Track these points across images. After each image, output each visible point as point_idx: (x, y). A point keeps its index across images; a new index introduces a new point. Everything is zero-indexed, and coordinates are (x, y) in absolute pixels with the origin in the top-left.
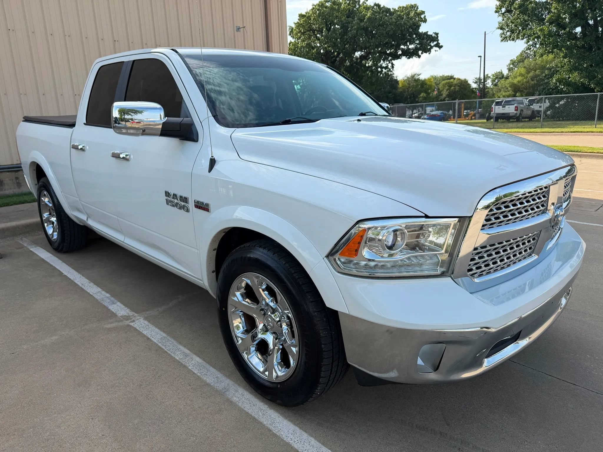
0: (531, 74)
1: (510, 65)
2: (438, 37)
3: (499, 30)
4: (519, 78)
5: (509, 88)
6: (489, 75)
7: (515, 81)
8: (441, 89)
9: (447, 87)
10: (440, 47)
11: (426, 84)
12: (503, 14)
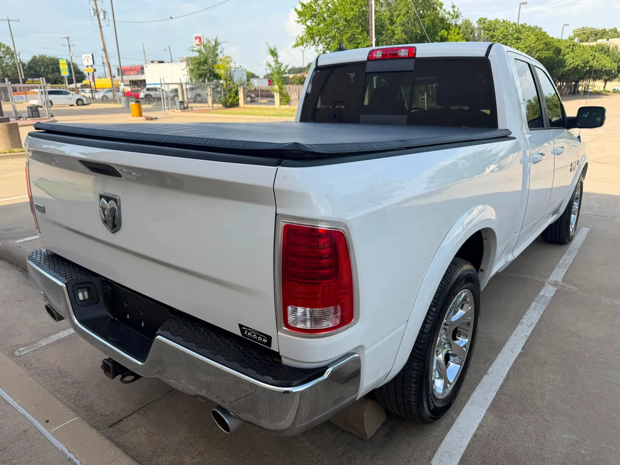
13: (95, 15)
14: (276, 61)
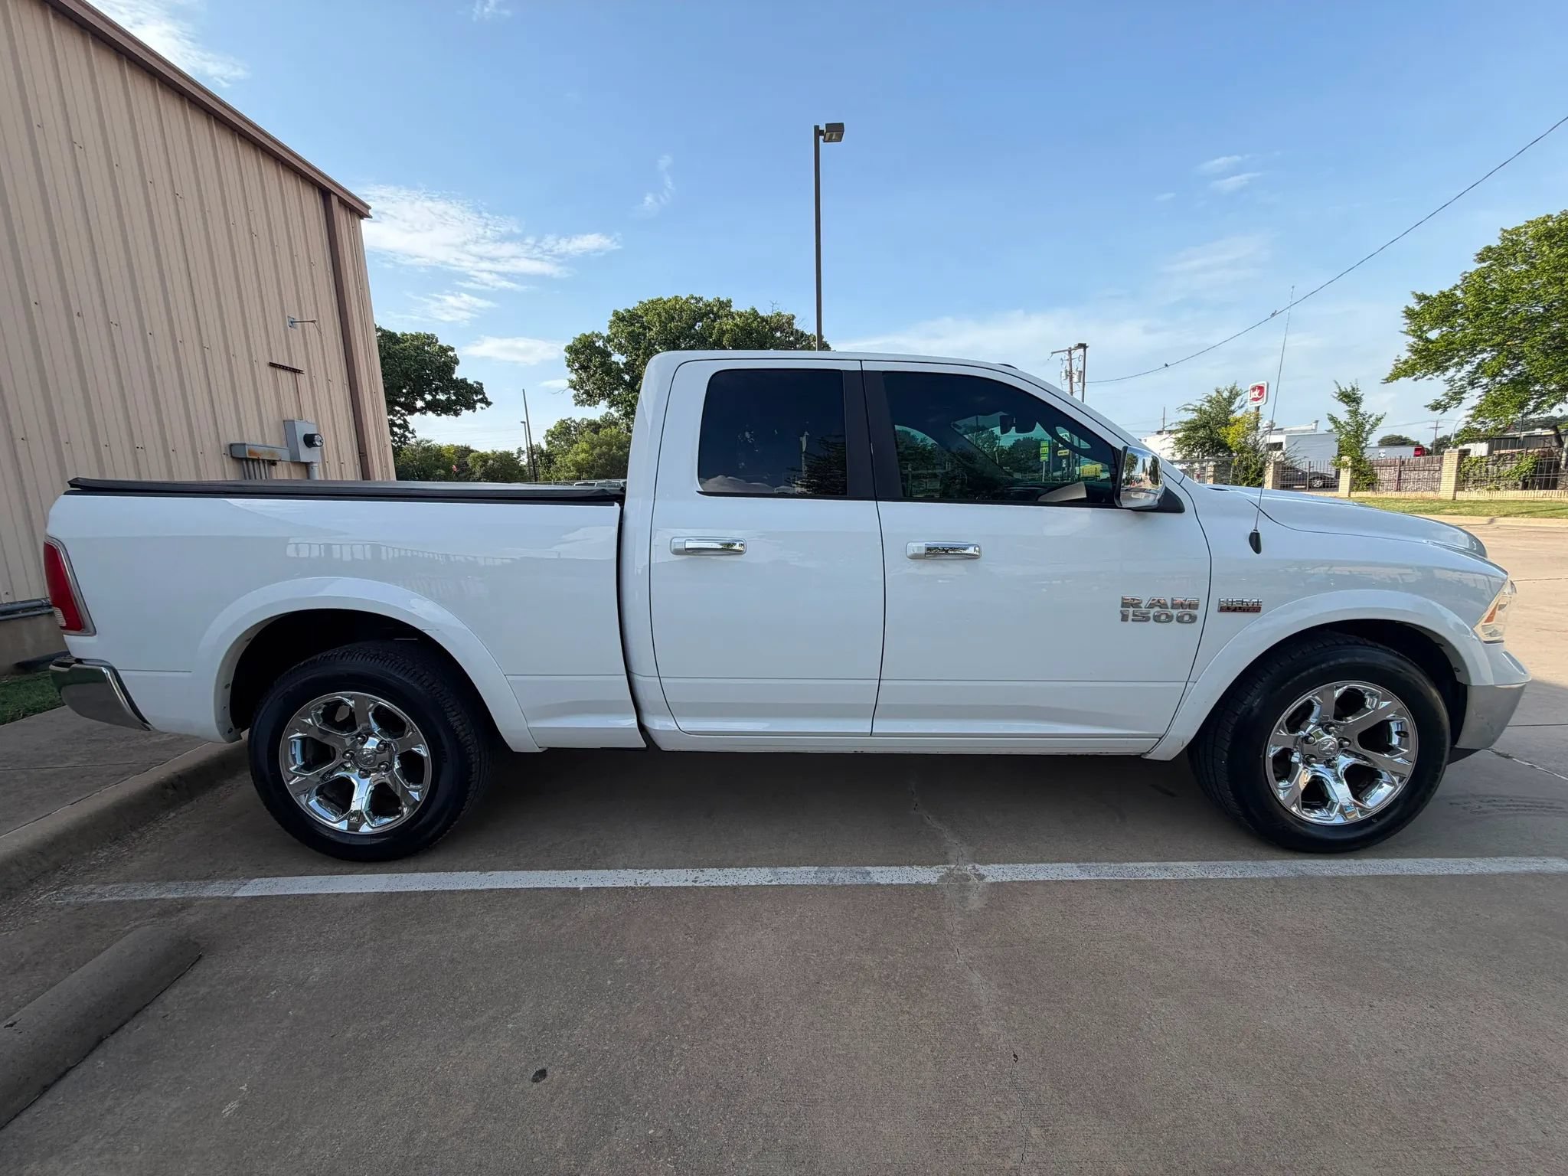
0: (597, 451)
1: (547, 436)
2: (482, 388)
3: (572, 389)
4: (583, 455)
5: (572, 468)
6: (523, 449)
7: (579, 458)
8: (470, 465)
9: (480, 463)
10: (488, 404)
11: (443, 456)
12: (577, 370)
13: (1067, 378)
14: (1354, 413)
